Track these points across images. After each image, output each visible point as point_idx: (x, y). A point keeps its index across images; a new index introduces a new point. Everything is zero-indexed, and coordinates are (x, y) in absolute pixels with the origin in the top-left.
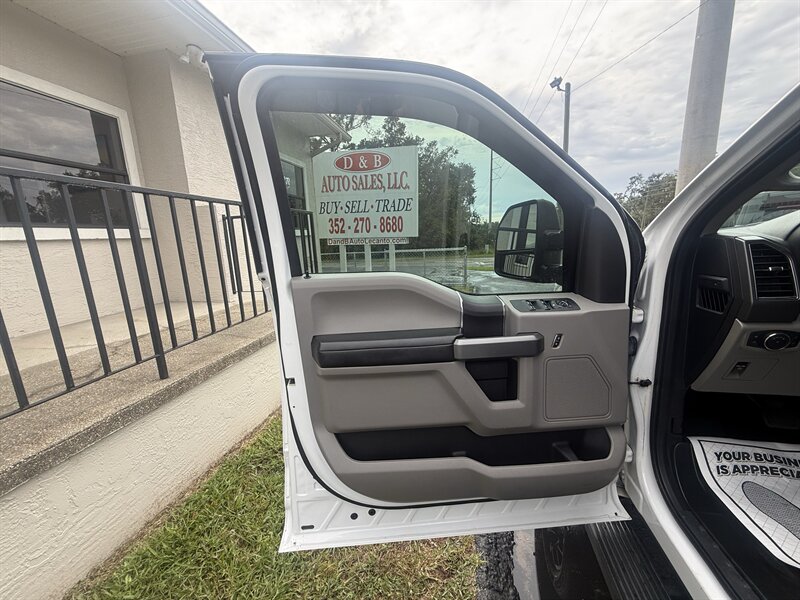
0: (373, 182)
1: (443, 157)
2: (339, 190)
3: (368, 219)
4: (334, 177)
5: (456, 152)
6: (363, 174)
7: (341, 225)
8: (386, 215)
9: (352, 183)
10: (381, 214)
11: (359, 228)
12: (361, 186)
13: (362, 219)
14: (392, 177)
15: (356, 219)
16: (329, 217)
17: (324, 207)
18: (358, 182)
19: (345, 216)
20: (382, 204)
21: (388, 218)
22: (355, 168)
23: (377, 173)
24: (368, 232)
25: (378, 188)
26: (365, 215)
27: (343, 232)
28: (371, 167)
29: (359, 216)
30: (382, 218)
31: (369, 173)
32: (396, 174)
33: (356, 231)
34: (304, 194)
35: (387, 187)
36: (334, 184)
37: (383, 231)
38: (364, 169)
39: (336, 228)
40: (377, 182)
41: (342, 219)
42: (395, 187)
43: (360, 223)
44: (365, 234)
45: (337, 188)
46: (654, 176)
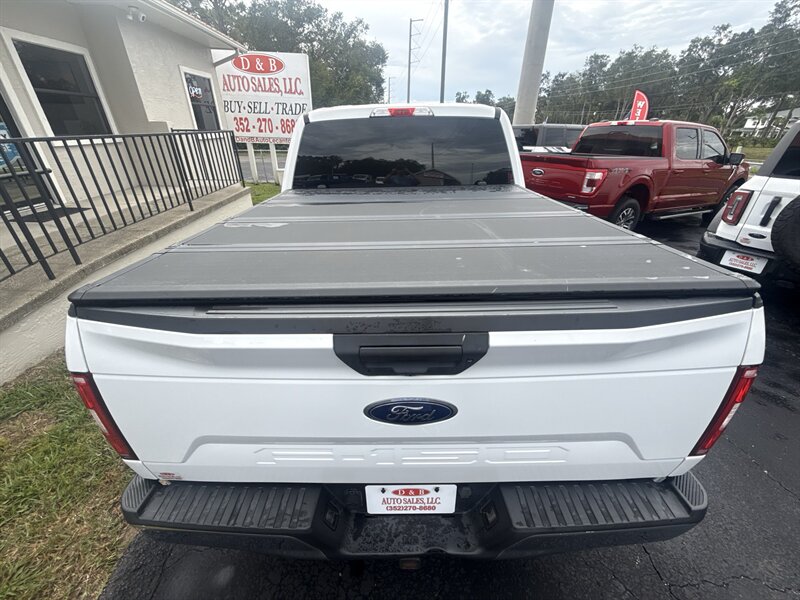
0: (271, 85)
1: (352, 32)
2: (240, 90)
3: (269, 120)
4: (234, 77)
5: (367, 28)
6: (261, 76)
7: (245, 124)
8: (285, 117)
9: (251, 85)
10: (280, 116)
11: (263, 128)
12: (259, 87)
13: (264, 120)
14: (288, 81)
15: (259, 119)
16: (233, 115)
17: (227, 105)
18: (256, 83)
19: (249, 116)
20: (281, 107)
21: (288, 120)
22: (253, 69)
23: (273, 76)
24: (271, 132)
25: (275, 91)
26: (266, 116)
27: (248, 131)
28: (267, 70)
29: (262, 116)
30: (282, 120)
31: (267, 76)
32: (290, 79)
33: (261, 131)
34: (213, 101)
35: (283, 90)
36: (234, 83)
37: (284, 132)
38: (261, 72)
39: (241, 127)
40: (275, 86)
41: (246, 119)
42: (290, 92)
43: (263, 123)
44: (268, 134)
45: (237, 88)
46: (560, 75)
